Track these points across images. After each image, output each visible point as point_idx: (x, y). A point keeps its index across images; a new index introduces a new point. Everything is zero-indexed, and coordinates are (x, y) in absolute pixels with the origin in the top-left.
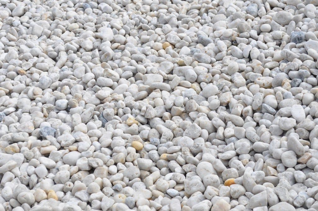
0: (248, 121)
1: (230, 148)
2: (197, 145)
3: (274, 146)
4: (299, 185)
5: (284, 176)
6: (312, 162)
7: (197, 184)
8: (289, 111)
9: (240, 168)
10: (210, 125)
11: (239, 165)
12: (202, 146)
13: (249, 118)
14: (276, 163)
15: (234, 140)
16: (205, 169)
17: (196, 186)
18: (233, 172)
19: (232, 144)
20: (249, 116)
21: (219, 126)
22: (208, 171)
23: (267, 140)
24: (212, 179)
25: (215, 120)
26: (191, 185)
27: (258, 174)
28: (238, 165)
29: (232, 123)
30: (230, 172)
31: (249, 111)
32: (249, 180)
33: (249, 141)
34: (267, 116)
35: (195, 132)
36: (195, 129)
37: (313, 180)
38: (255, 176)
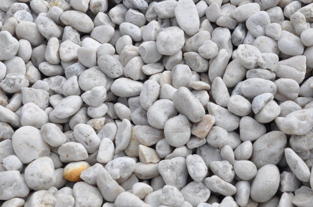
0: (101, 24)
1: (71, 88)
2: (12, 82)
3: (149, 97)
4: (196, 188)
5: (169, 170)
6: (217, 140)
7: (13, 183)
8: (170, 8)
9: (91, 141)
10: (34, 31)
11: (89, 136)
12: (20, 82)
13: (101, 16)
14: (155, 138)
15: (77, 70)
16: (28, 144)
17: (13, 187)
18: (78, 152)
19: (75, 78)
20: (102, 11)
21: (51, 36)
22: (32, 147)
23: (135, 75)
24: (41, 178)
25: (42, 24)
26: (3, 185)
27: (123, 165)
28: (86, 137)
29: (72, 29)
30: (74, 151)
31: (102, 4)
32: (109, 185)
33: (103, 75)
34: (134, 16)
35: (8, 51)
36: (7, 45)
37: (221, 179)
38: (119, 170)
